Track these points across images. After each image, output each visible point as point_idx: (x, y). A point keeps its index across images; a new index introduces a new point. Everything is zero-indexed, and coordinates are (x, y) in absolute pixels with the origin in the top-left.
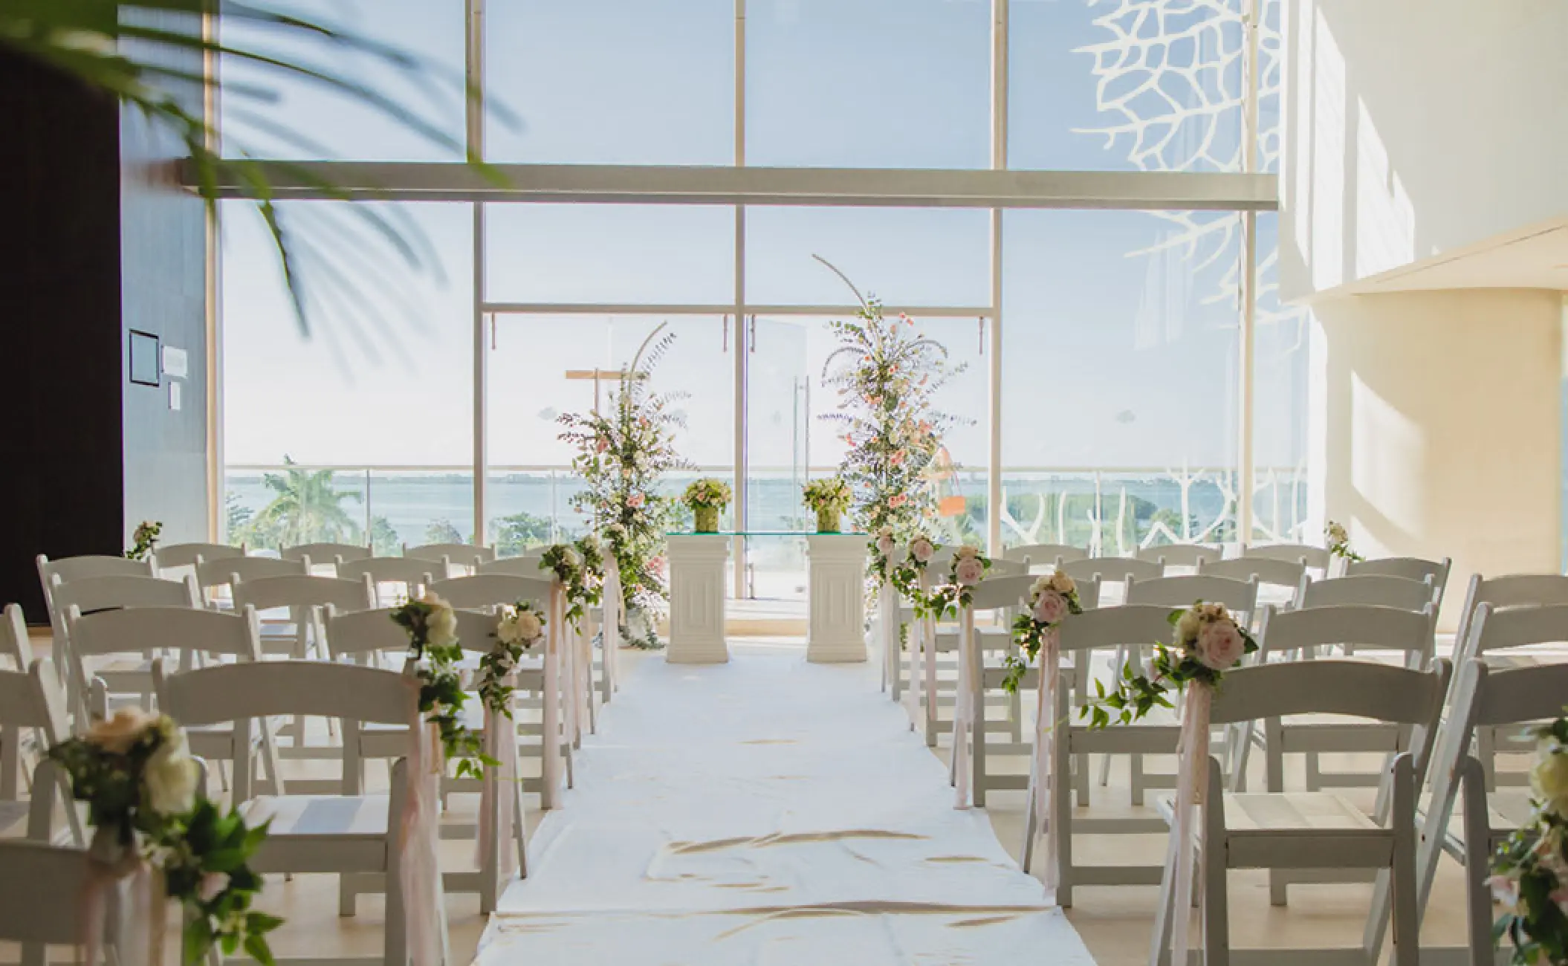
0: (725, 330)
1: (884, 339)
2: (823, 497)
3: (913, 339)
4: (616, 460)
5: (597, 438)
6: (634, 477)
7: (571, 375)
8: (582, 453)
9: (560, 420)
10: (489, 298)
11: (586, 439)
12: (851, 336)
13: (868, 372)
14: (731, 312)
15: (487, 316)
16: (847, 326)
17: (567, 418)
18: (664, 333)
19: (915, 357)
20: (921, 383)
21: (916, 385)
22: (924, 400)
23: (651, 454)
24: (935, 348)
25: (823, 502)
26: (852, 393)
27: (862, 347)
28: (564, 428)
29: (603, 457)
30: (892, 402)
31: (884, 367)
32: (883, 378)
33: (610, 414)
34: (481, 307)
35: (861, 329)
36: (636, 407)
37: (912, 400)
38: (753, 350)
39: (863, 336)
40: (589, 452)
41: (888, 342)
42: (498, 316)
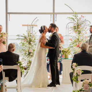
0: (51, 17)
1: (78, 20)
2: (65, 52)
3: (84, 20)
4: (27, 43)
5: (24, 39)
6: (31, 47)
7: (23, 25)
8: (21, 42)
9: (17, 36)
10: (9, 11)
11: (22, 39)
12: (72, 20)
13: (75, 27)
14: (52, 14)
15: (8, 15)
16: (71, 18)
17: (18, 35)
18: (36, 19)
19: (84, 24)
20: (85, 29)
21: (84, 29)
22: (86, 32)
23: (34, 42)
24: (88, 22)
25: (65, 53)
26: (72, 31)
27: (74, 22)
28: (18, 37)
29: (25, 42)
30: (79, 33)
31: (78, 26)
32: (78, 28)
33: (26, 35)
34: (7, 13)
35: (74, 19)
36: (31, 33)
37: (84, 32)
38: (56, 21)
39: (74, 20)
40: (23, 42)
41: (79, 21)
42: (10, 15)
